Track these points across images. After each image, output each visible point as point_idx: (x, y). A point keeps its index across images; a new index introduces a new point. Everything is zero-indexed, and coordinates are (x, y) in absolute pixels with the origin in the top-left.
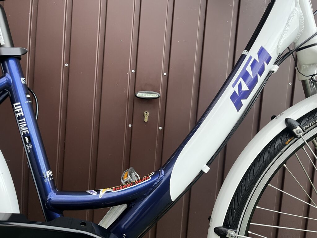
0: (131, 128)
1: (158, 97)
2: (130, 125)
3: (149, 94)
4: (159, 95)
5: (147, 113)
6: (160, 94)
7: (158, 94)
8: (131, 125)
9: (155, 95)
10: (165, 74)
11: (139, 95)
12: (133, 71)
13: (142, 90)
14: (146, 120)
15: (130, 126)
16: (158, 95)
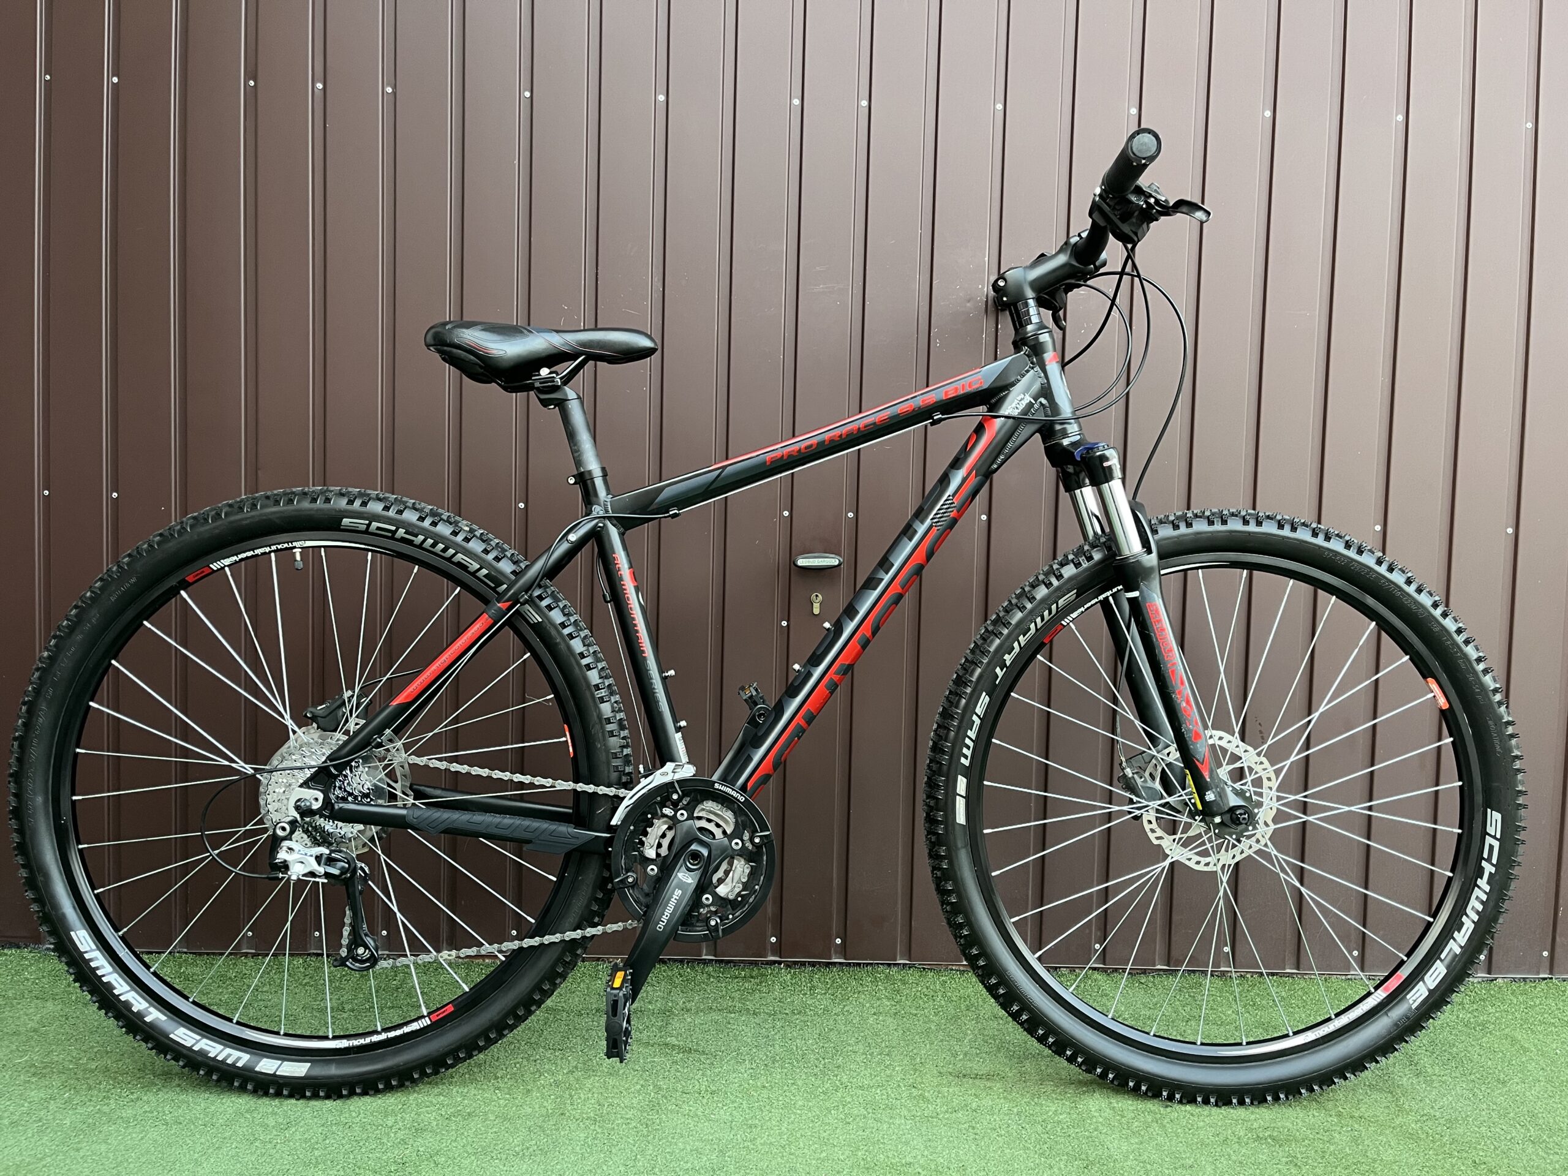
0: (786, 628)
1: (839, 565)
2: (784, 623)
3: (820, 560)
4: (842, 560)
5: (817, 596)
6: (841, 556)
7: (839, 558)
8: (786, 623)
9: (833, 561)
10: (851, 515)
11: (801, 562)
12: (786, 513)
13: (807, 551)
14: (816, 611)
15: (785, 625)
16: (839, 560)
